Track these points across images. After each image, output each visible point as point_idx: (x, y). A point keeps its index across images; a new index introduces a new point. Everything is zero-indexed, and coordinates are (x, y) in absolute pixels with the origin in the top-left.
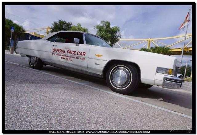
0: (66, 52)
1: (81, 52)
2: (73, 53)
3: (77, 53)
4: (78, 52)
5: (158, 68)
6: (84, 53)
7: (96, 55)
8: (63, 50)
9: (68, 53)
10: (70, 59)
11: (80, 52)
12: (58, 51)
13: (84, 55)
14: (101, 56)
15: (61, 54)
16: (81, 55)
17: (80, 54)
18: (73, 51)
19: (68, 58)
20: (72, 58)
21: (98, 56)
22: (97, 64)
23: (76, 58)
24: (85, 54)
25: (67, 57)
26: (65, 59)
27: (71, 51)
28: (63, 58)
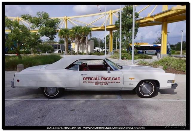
0: (100, 78)
1: (116, 78)
2: (108, 79)
3: (111, 79)
4: (113, 78)
5: (168, 81)
6: (118, 78)
7: (130, 79)
8: (96, 78)
9: (103, 80)
10: (105, 84)
11: (115, 78)
12: (89, 80)
13: (119, 80)
14: (133, 79)
15: (95, 81)
16: (116, 80)
17: (116, 79)
18: (108, 78)
20: (107, 83)
21: (132, 79)
22: (131, 84)
23: (112, 82)
25: (102, 83)
26: (100, 84)
27: (105, 78)
28: (98, 84)
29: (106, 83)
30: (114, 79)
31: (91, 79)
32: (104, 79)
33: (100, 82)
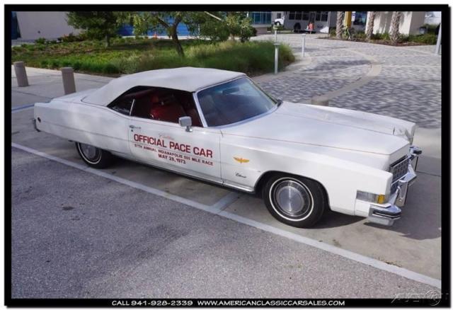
0: (167, 143)
1: (202, 150)
2: (183, 148)
3: (192, 149)
4: (194, 148)
5: (359, 192)
6: (208, 151)
7: (236, 159)
8: (159, 140)
9: (173, 148)
10: (179, 161)
11: (200, 150)
12: (146, 142)
13: (209, 156)
14: (246, 161)
15: (157, 148)
16: (202, 156)
17: (201, 154)
18: (184, 146)
19: (175, 158)
20: (183, 158)
21: (241, 161)
22: (240, 176)
23: (193, 159)
24: (211, 154)
25: (171, 156)
26: (168, 158)
27: (177, 144)
28: (163, 157)
29: (180, 158)
30: (197, 151)
31: (149, 140)
32: (176, 146)
33: (168, 153)
